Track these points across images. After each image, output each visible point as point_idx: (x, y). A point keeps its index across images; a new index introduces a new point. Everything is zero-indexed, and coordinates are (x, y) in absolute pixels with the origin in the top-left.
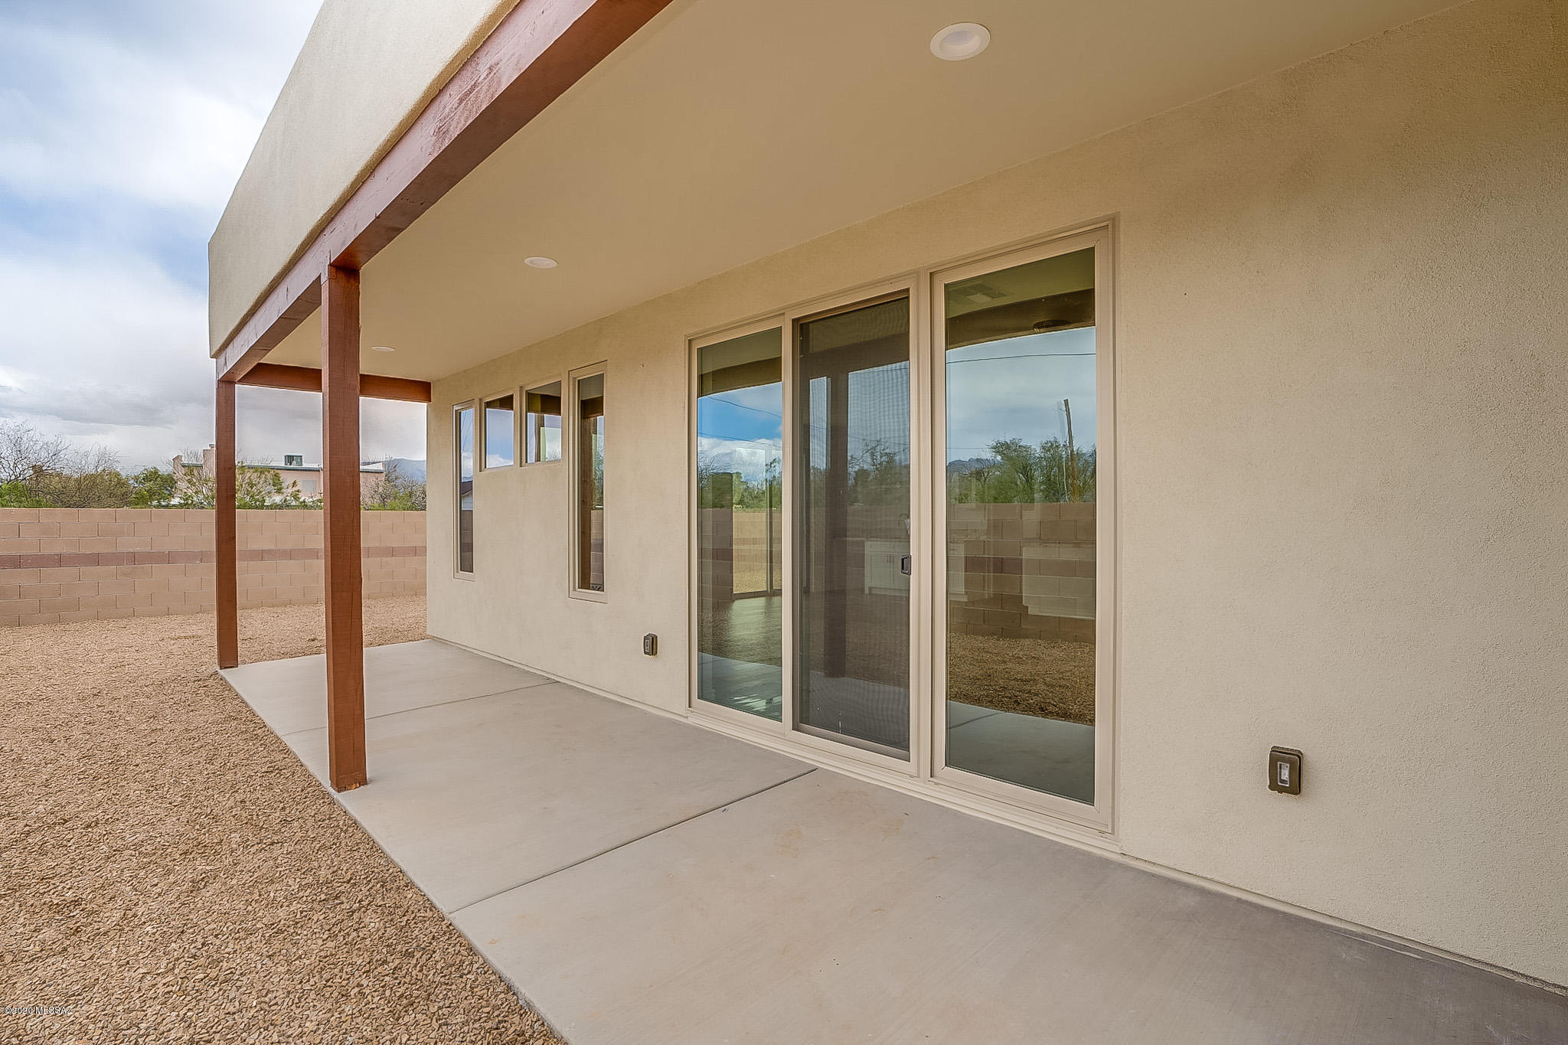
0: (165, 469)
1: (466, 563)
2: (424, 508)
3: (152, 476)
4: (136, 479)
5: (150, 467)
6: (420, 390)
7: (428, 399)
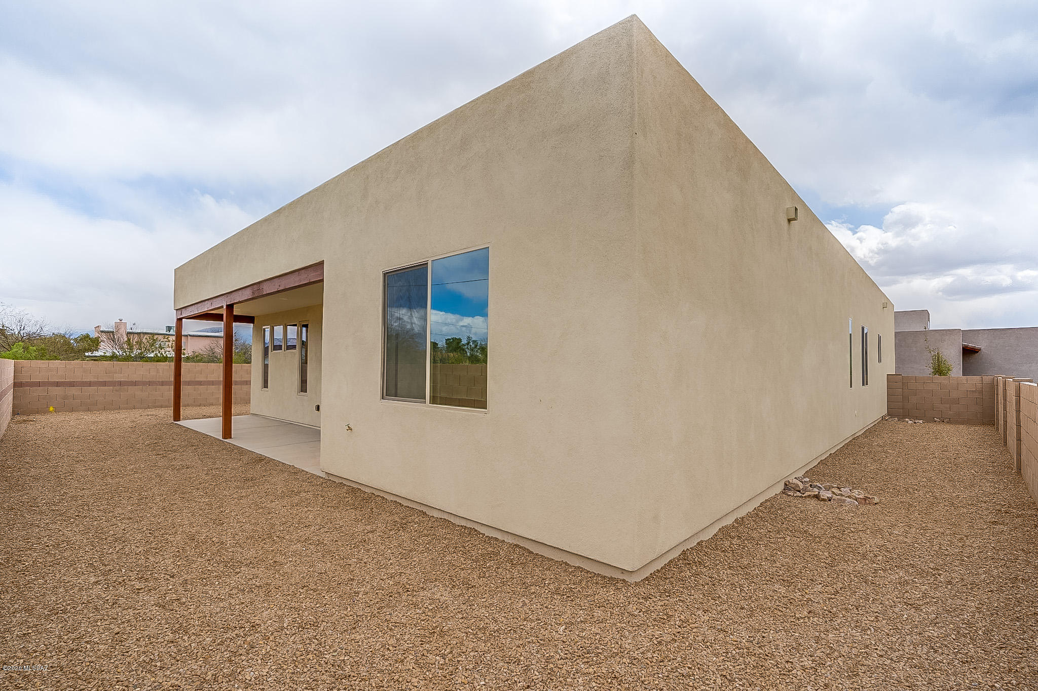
0: (94, 335)
1: (266, 385)
2: (250, 363)
3: (86, 337)
4: (75, 340)
5: (84, 333)
6: (249, 319)
7: (253, 323)
